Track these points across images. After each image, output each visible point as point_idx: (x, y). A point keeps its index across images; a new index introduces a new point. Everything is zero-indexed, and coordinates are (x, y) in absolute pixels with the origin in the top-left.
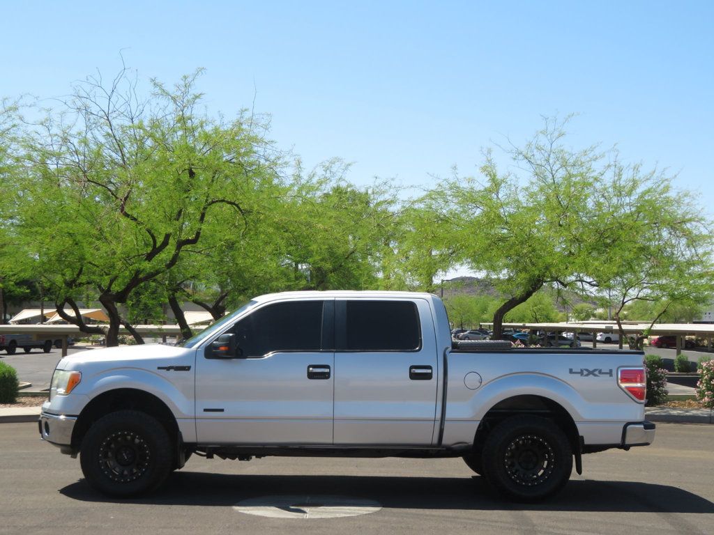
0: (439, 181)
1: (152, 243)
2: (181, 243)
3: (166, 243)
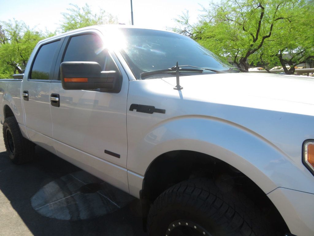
1: (253, 39)
2: (264, 38)
3: (257, 38)
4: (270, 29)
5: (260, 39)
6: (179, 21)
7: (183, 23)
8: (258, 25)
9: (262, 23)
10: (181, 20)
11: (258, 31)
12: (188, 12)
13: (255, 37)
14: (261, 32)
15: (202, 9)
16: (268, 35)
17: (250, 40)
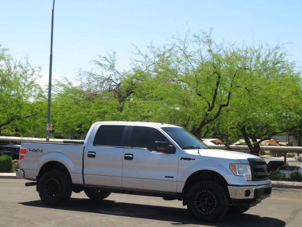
1: (208, 107)
2: (221, 106)
3: (213, 106)
4: (228, 97)
5: (216, 107)
6: (100, 64)
7: (107, 68)
8: (214, 92)
9: (218, 90)
10: (104, 63)
11: (214, 98)
12: (115, 53)
13: (211, 105)
14: (217, 100)
15: (137, 52)
16: (226, 103)
17: (205, 107)
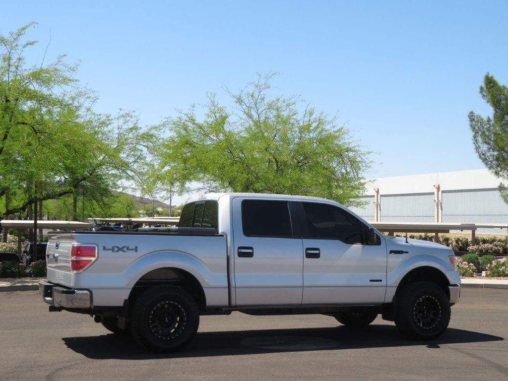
0: (180, 115)
